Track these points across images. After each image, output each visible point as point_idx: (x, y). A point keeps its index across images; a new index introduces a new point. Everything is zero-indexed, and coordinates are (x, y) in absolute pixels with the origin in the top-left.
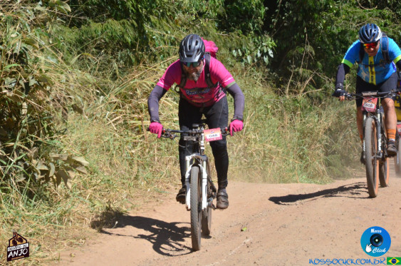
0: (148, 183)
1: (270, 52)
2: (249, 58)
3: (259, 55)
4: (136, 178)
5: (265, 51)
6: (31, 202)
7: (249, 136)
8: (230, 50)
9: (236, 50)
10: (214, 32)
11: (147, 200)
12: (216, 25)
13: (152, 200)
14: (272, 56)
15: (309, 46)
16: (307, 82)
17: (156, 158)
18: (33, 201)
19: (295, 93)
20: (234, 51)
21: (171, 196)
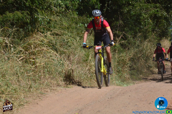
0: (37, 89)
7: (91, 64)
8: (85, 24)
10: (76, 16)
11: (35, 98)
12: (77, 13)
13: (38, 98)
15: (121, 21)
16: (120, 38)
17: (42, 77)
19: (115, 43)
20: (86, 24)
21: (47, 96)
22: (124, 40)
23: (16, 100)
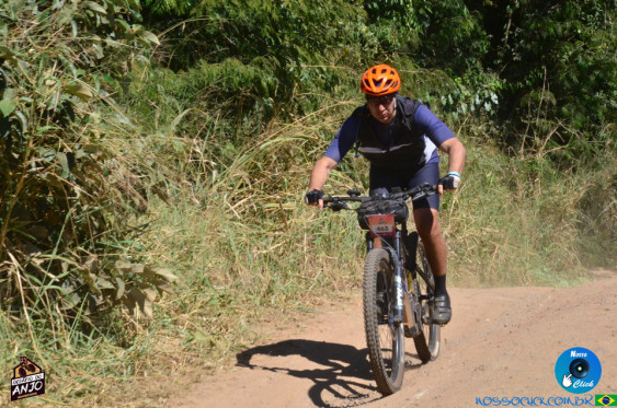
0: (288, 298)
1: (494, 97)
2: (464, 106)
3: (478, 102)
4: (270, 291)
5: (487, 96)
6: (86, 340)
7: (458, 218)
8: (439, 97)
9: (446, 96)
11: (282, 325)
13: (292, 325)
14: (497, 102)
16: (548, 138)
18: (90, 338)
19: (533, 153)
20: (443, 97)
21: (322, 317)
22: (561, 143)
23: (224, 330)
